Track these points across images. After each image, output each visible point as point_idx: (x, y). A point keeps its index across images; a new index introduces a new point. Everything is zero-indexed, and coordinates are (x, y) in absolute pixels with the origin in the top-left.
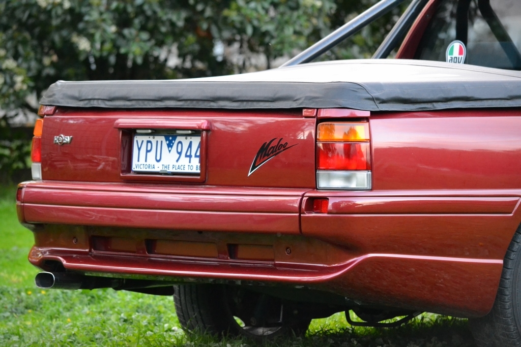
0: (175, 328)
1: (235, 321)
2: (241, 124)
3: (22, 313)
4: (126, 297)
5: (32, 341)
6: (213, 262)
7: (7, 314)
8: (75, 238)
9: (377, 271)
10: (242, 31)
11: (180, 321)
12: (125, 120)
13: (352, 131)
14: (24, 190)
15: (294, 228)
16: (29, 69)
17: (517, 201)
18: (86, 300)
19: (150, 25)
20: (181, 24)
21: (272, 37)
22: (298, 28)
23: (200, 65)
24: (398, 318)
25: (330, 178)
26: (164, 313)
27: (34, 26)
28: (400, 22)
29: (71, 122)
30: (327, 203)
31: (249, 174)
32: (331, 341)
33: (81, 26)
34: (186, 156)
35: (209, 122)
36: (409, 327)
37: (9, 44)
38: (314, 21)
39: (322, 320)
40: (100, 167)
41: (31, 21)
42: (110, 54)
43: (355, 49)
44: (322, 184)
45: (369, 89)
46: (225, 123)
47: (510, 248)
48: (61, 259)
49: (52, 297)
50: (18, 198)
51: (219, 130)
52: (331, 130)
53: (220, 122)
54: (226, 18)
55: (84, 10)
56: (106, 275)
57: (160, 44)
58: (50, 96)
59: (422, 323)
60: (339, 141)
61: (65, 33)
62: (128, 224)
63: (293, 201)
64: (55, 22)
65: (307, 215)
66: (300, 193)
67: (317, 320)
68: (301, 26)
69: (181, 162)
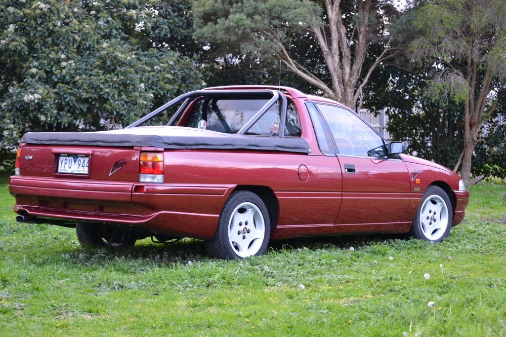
0: (77, 242)
1: (103, 240)
2: (107, 152)
3: (12, 233)
4: (56, 228)
5: (15, 245)
6: (93, 213)
7: (6, 234)
8: (33, 201)
9: (165, 219)
10: (112, 113)
11: (79, 239)
12: (56, 150)
13: (156, 157)
14: (12, 179)
15: (129, 199)
16: (19, 128)
17: (226, 190)
18: (39, 229)
19: (72, 110)
20: (85, 110)
21: (125, 117)
22: (136, 113)
23: (93, 128)
24: (174, 240)
25: (145, 177)
26: (73, 236)
27: (22, 110)
28: (180, 109)
29: (33, 150)
30: (144, 189)
31: (110, 175)
32: (145, 249)
33: (42, 110)
34: (82, 166)
35: (93, 151)
36: (178, 243)
37: (12, 118)
38: (143, 110)
39: (141, 240)
40: (45, 170)
41: (21, 108)
42: (54, 122)
43: (161, 123)
44: (142, 180)
45: (163, 138)
46: (100, 152)
47: (222, 210)
48: (27, 210)
49: (24, 227)
50: (9, 183)
51: (98, 155)
52: (146, 156)
53: (98, 152)
54: (105, 107)
55: (43, 103)
56: (46, 218)
57: (76, 119)
58: (24, 139)
59: (185, 242)
60: (150, 161)
61: (35, 113)
62: (56, 195)
63: (129, 187)
64: (31, 108)
65: (135, 194)
66: (132, 184)
67: (139, 240)
68: (137, 112)
69: (80, 169)
